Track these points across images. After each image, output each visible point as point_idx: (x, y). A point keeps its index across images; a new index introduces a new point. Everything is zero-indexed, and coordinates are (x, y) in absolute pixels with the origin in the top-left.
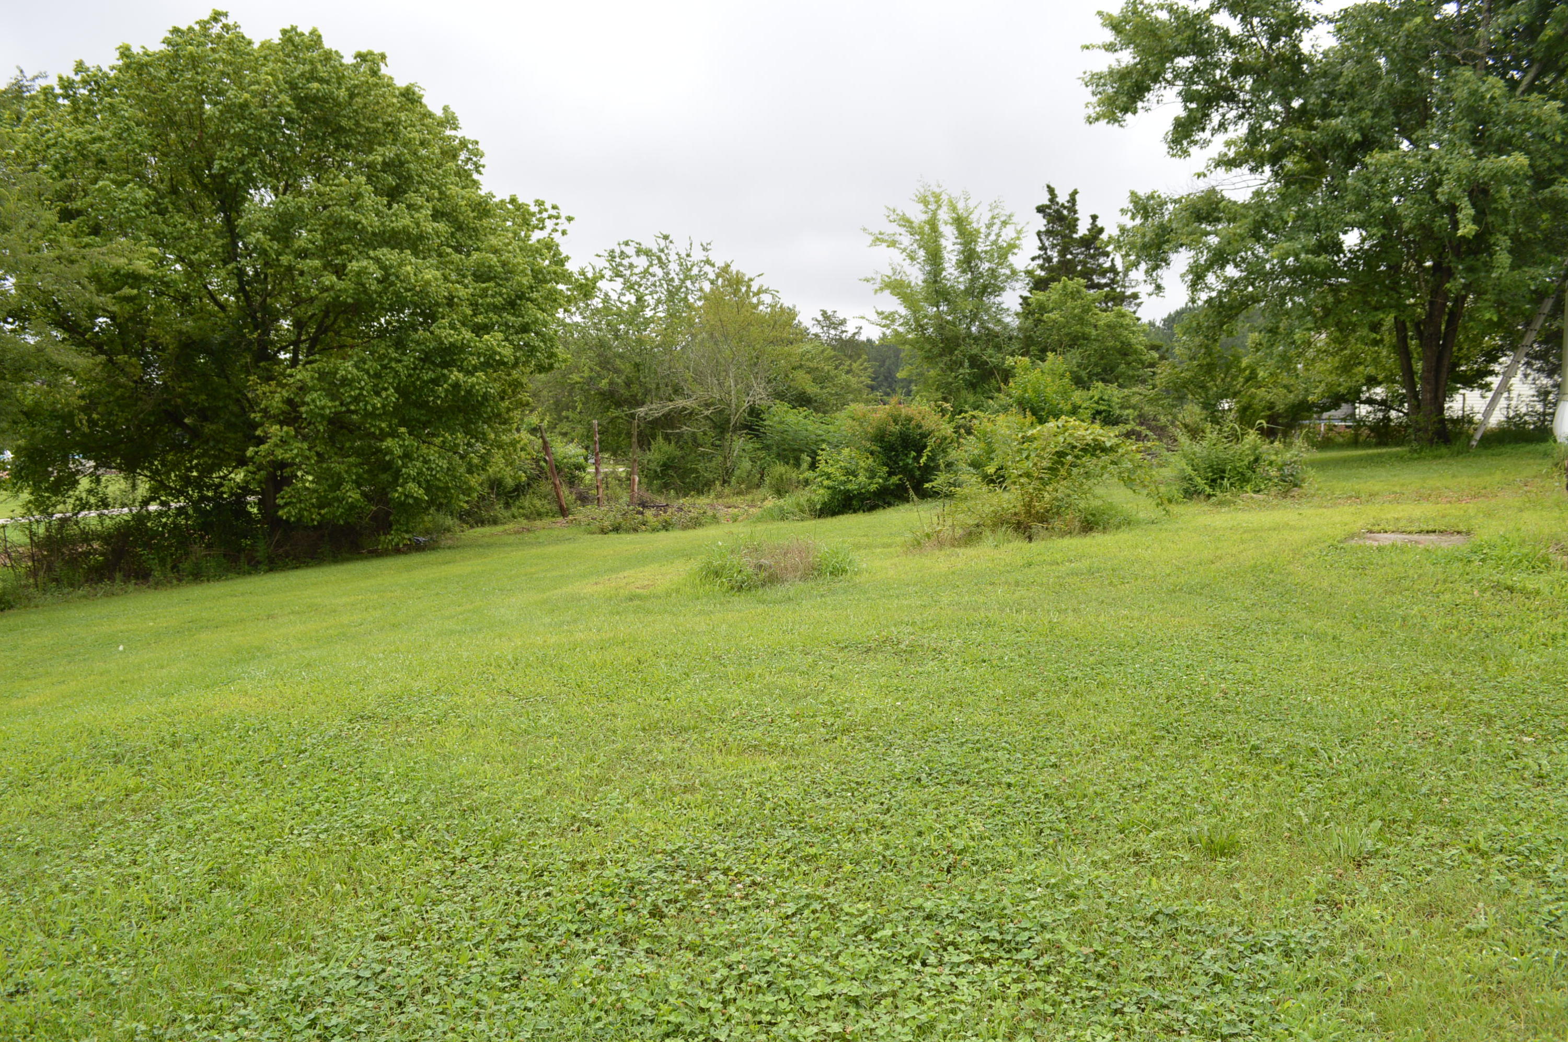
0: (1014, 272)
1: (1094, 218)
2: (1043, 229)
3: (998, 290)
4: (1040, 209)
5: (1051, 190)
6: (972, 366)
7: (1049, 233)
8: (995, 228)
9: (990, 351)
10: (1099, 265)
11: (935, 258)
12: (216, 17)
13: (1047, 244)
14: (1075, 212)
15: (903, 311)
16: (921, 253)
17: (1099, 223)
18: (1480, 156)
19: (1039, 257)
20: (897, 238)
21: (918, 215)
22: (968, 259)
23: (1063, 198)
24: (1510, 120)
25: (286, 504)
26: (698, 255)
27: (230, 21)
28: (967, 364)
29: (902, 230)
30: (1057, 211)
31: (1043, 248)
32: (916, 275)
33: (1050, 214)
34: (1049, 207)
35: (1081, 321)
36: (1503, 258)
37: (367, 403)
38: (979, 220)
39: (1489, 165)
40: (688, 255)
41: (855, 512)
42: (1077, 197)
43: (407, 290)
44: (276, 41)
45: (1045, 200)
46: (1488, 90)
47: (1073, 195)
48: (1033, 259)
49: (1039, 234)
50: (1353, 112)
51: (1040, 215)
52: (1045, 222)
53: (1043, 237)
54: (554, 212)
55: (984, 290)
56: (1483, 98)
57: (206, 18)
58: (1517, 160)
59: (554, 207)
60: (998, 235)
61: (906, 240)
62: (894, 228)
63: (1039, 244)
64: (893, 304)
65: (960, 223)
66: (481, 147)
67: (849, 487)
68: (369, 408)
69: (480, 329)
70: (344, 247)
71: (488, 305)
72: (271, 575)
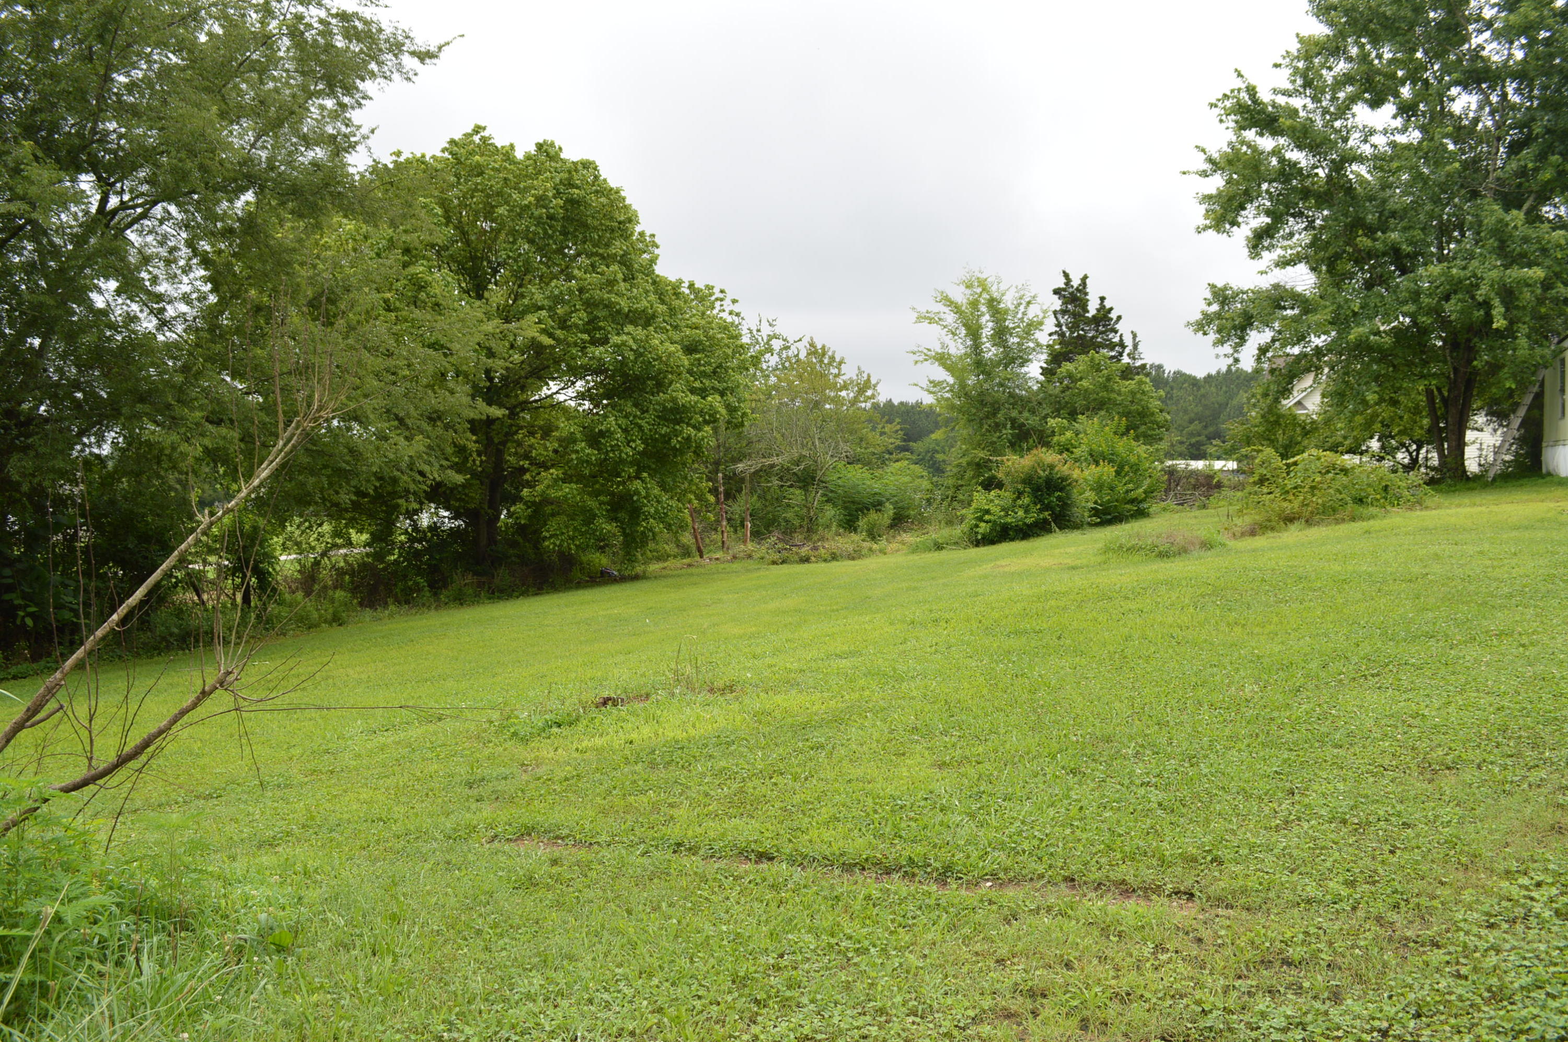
0: (1038, 345)
1: (1102, 299)
2: (1058, 308)
3: (1025, 362)
4: (1057, 292)
5: (1066, 275)
6: (1013, 428)
7: (1064, 312)
8: (1022, 308)
9: (1026, 414)
10: (1110, 340)
11: (974, 333)
12: (478, 129)
13: (1062, 321)
14: (1086, 294)
15: (951, 380)
16: (963, 331)
17: (1108, 304)
18: (1506, 267)
19: (1056, 332)
20: (942, 316)
21: (960, 296)
22: (1000, 334)
23: (1076, 282)
24: (1526, 240)
25: (551, 536)
26: (766, 331)
27: (486, 134)
28: (1009, 426)
29: (947, 310)
30: (1071, 294)
31: (1059, 325)
32: (957, 347)
33: (1064, 296)
34: (1064, 290)
35: (1105, 388)
36: (1523, 342)
37: (621, 451)
38: (1008, 302)
39: (1514, 275)
40: (758, 331)
41: (1012, 540)
42: (1088, 281)
43: (655, 360)
44: (533, 152)
45: (1061, 283)
46: (1512, 220)
47: (1084, 279)
48: (1050, 335)
49: (1055, 313)
50: (1405, 229)
51: (1056, 297)
52: (1060, 302)
53: (1059, 316)
54: (721, 296)
55: (1013, 360)
56: (1507, 225)
57: (469, 131)
58: (1537, 273)
59: (722, 291)
60: (1024, 314)
61: (950, 318)
62: (941, 308)
63: (1054, 321)
64: (941, 374)
65: (993, 304)
66: (657, 240)
67: (1009, 520)
68: (624, 456)
69: (703, 393)
70: (601, 324)
71: (701, 372)
72: (538, 598)
